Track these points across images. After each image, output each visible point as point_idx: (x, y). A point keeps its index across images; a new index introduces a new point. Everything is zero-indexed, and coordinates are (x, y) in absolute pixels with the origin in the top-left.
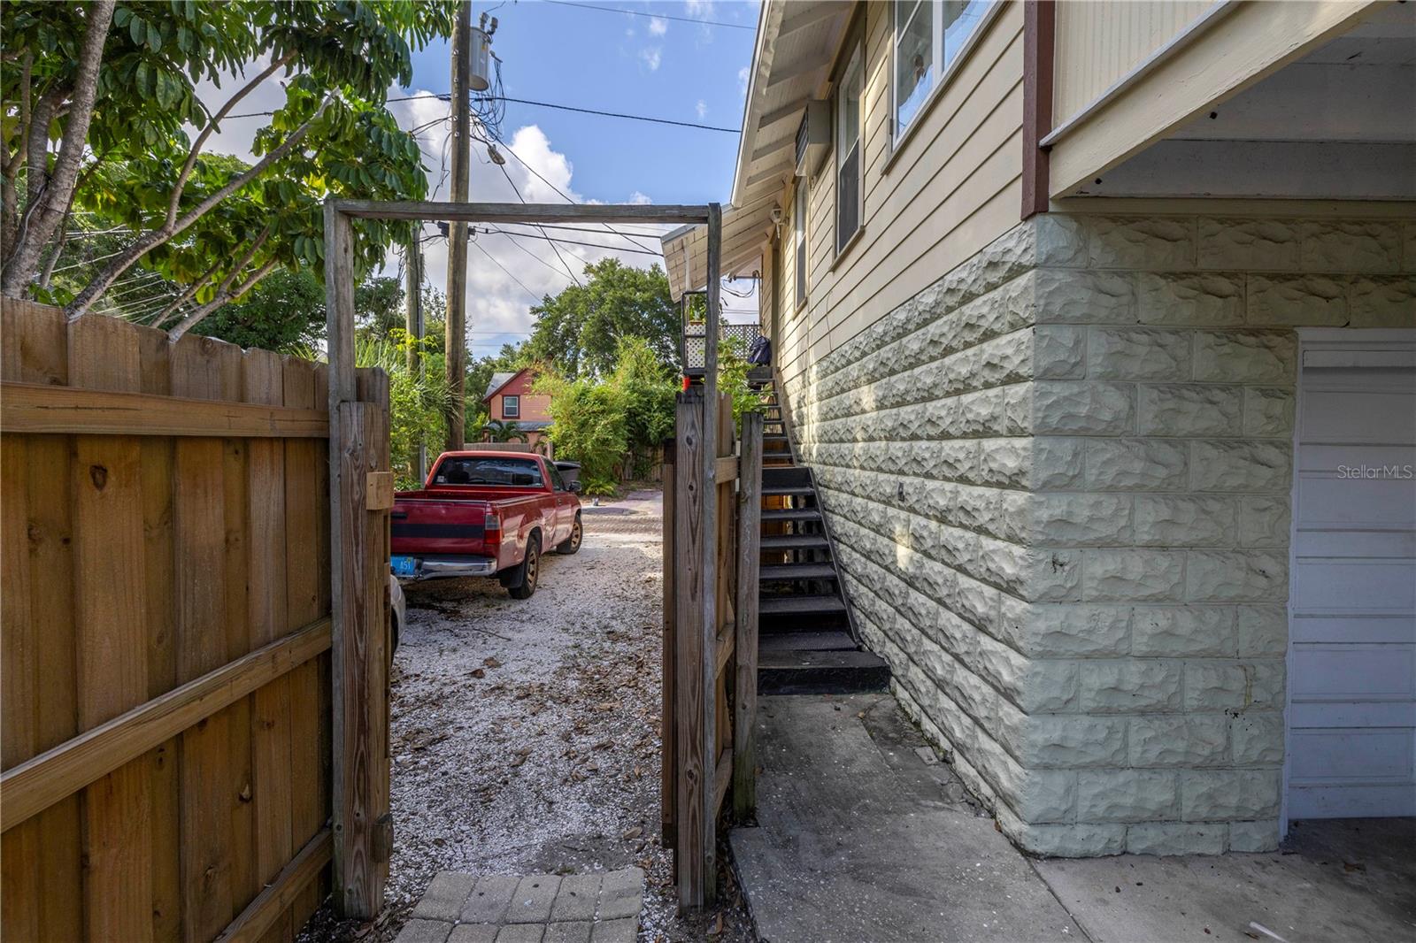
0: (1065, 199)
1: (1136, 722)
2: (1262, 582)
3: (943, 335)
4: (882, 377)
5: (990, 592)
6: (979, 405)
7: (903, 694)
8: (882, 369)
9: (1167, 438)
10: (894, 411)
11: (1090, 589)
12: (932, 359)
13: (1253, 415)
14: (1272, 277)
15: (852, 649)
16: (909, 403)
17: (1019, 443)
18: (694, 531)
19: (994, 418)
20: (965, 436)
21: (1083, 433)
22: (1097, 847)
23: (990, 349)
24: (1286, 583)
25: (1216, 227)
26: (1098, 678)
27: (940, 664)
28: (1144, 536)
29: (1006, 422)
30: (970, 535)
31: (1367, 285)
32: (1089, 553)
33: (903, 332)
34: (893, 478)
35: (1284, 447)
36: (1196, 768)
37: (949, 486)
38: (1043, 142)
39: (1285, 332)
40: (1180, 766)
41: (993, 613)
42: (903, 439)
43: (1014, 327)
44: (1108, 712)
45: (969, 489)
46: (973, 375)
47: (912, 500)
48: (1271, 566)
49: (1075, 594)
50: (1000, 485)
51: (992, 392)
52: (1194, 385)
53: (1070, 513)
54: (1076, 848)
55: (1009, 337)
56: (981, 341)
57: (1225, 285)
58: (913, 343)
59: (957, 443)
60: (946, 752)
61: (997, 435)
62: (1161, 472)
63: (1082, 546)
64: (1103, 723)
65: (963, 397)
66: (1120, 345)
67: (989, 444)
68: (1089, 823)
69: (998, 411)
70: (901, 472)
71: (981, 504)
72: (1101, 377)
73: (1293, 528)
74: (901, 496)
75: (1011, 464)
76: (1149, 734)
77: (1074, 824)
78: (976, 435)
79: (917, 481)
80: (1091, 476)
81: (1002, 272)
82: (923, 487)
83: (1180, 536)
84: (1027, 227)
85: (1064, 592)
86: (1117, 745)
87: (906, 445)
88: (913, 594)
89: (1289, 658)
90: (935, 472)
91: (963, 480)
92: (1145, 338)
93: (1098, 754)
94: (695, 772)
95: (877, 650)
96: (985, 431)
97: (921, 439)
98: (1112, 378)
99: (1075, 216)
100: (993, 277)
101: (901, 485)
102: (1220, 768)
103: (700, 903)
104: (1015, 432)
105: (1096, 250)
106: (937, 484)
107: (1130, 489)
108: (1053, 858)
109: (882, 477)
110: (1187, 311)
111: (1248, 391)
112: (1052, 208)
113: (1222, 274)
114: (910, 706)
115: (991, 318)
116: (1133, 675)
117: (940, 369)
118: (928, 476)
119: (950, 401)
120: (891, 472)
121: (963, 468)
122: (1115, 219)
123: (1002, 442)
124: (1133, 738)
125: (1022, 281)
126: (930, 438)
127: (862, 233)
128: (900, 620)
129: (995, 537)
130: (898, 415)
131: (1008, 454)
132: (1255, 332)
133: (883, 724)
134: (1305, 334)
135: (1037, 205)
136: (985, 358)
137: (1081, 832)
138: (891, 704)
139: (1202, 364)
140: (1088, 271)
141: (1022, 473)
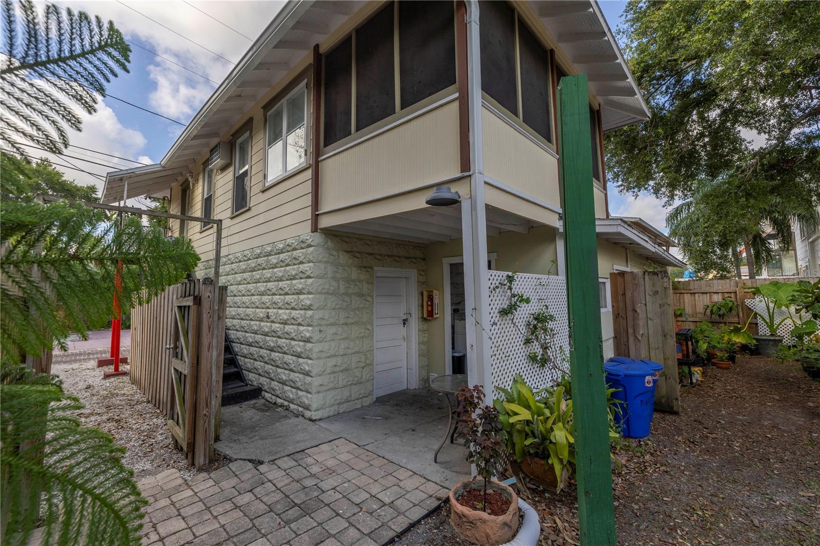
0: (321, 229)
1: (341, 374)
2: (368, 331)
3: (286, 259)
4: (259, 270)
5: (301, 343)
6: (298, 284)
7: (267, 395)
8: (259, 267)
9: (346, 294)
10: (265, 284)
11: (329, 338)
12: (282, 267)
13: (365, 288)
14: (368, 254)
15: (244, 386)
16: (271, 282)
17: (310, 296)
18: (209, 328)
19: (303, 289)
20: (293, 294)
21: (327, 293)
22: (331, 413)
23: (302, 267)
24: (373, 331)
25: (356, 240)
26: (331, 362)
27: (284, 375)
28: (341, 322)
29: (307, 290)
30: (295, 327)
31: (386, 257)
32: (328, 327)
33: (269, 254)
34: (264, 310)
35: (372, 296)
36: (355, 384)
37: (288, 311)
38: (317, 213)
39: (371, 268)
40: (351, 385)
41: (303, 350)
42: (268, 295)
43: (309, 262)
44: (334, 372)
45: (295, 311)
46: (296, 274)
47: (273, 318)
48: (369, 327)
49: (325, 339)
50: (305, 309)
51: (302, 281)
52: (352, 281)
53: (324, 316)
54: (326, 415)
55: (307, 265)
56: (299, 264)
57: (358, 255)
58: (274, 260)
59: (291, 297)
60: (286, 406)
61: (304, 294)
62: (345, 304)
63: (327, 325)
64: (332, 376)
65: (293, 281)
66: (336, 269)
67: (302, 297)
68: (329, 407)
69: (304, 287)
70: (268, 308)
71: (299, 316)
72: (331, 278)
73: (374, 318)
74: (268, 317)
75: (308, 302)
76: (344, 377)
77: (325, 408)
78: (297, 294)
79: (275, 311)
80: (329, 305)
81: (306, 245)
82: (277, 313)
83: (350, 321)
84: (313, 234)
85: (322, 339)
86: (336, 382)
87: (270, 297)
88: (273, 354)
89: (374, 352)
90: (282, 307)
91: (293, 309)
92: (341, 268)
93: (331, 385)
94: (207, 414)
95: (255, 383)
96: (300, 292)
97: (277, 295)
98: (334, 278)
99: (325, 234)
100: (303, 245)
101: (268, 313)
102: (361, 383)
103: (207, 462)
104: (309, 293)
105: (329, 243)
106: (283, 311)
107: (338, 309)
108: (320, 420)
109: (258, 310)
110: (350, 261)
111: (364, 282)
112: (319, 231)
113: (358, 252)
114: (271, 398)
115: (302, 258)
116: (339, 360)
117: (285, 271)
118: (280, 308)
119: (288, 282)
120: (263, 308)
121: (293, 305)
122: (334, 235)
123: (305, 296)
124: (340, 379)
125: (311, 249)
126: (280, 295)
127: (249, 209)
128: (267, 366)
129: (304, 326)
130: (267, 286)
131: (306, 299)
132: (365, 267)
133: (261, 407)
134: (375, 268)
135: (315, 229)
136: (300, 270)
137: (327, 410)
138: (263, 401)
139: (354, 276)
140: (328, 249)
141: (311, 305)
